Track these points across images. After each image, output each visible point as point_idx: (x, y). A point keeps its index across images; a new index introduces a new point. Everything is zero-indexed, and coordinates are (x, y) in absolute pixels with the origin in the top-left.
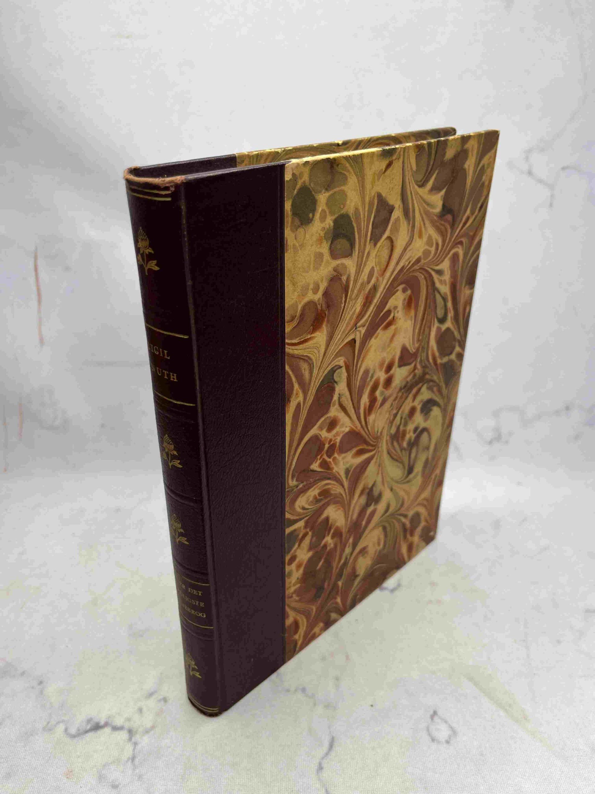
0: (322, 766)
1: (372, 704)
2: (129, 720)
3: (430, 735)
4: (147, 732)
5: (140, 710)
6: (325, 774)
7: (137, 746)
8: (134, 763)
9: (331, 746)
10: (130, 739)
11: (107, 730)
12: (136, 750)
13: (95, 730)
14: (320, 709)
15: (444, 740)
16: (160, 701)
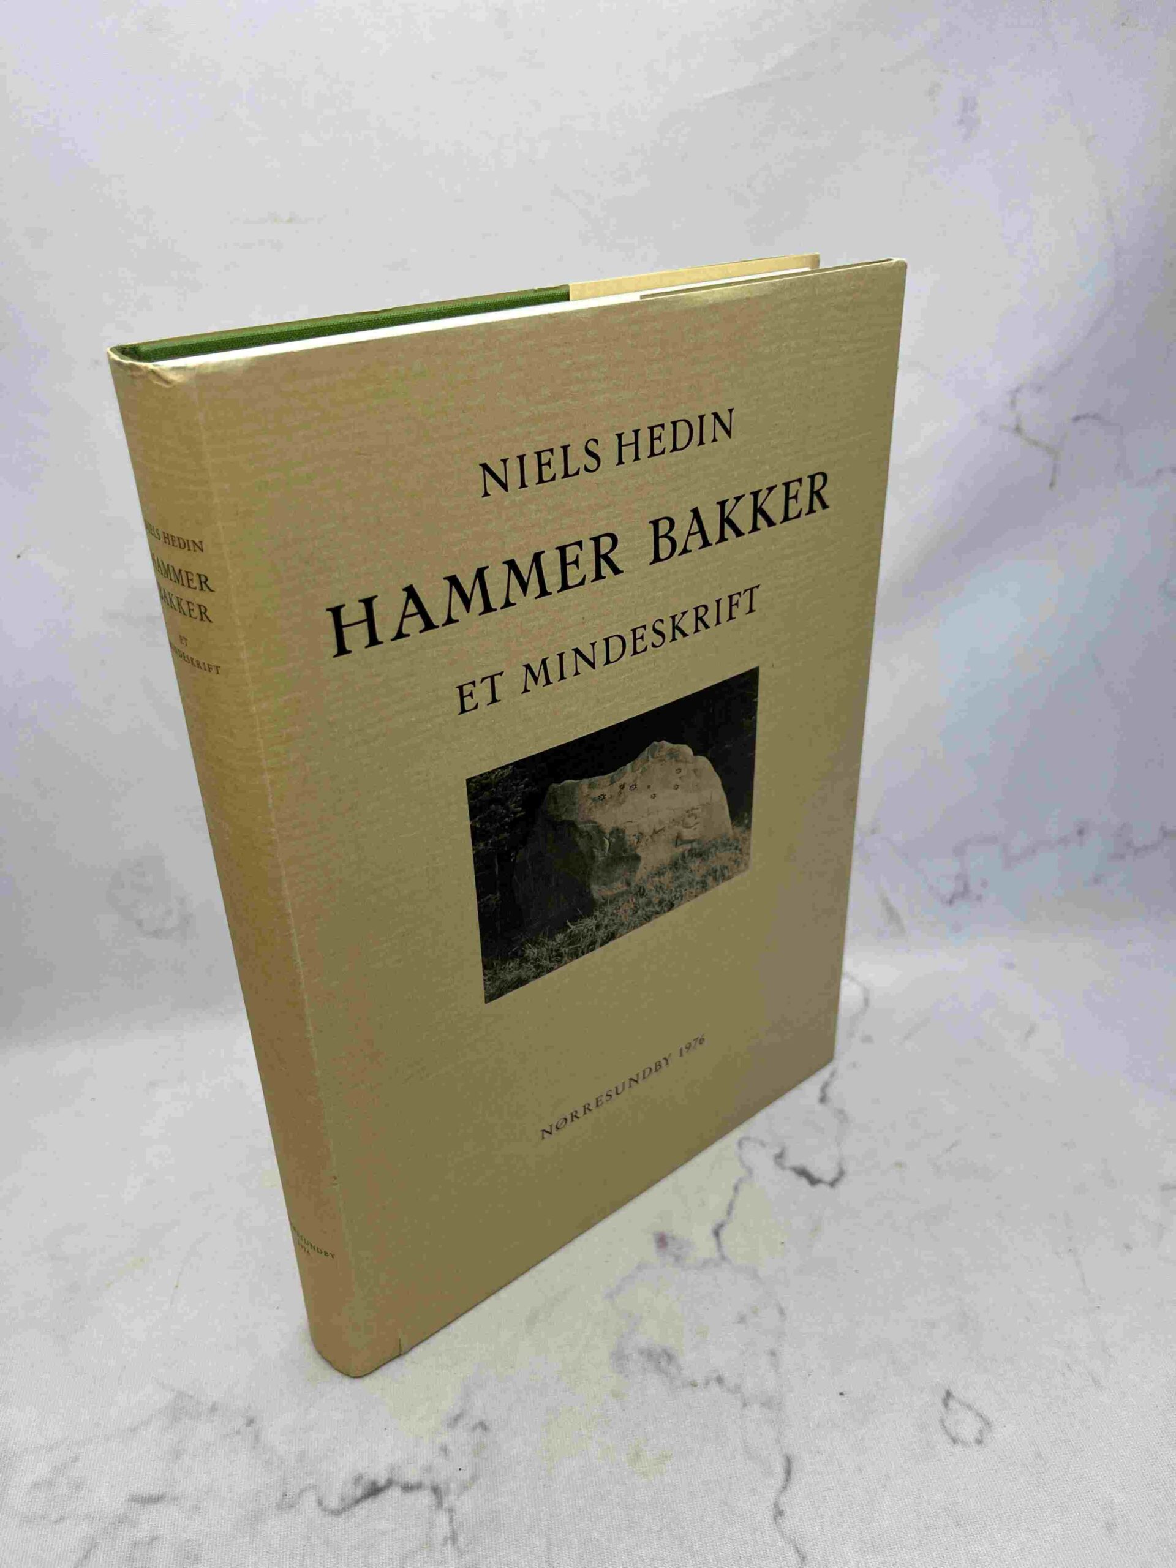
0: (781, 1509)
1: (841, 1391)
2: (429, 1469)
3: (947, 1432)
4: (465, 1488)
5: (444, 1450)
6: (789, 1523)
7: (454, 1514)
8: (456, 1546)
9: (788, 1472)
10: (440, 1504)
11: (394, 1493)
12: (454, 1522)
13: (373, 1496)
14: (756, 1410)
15: (972, 1439)
16: (474, 1428)
